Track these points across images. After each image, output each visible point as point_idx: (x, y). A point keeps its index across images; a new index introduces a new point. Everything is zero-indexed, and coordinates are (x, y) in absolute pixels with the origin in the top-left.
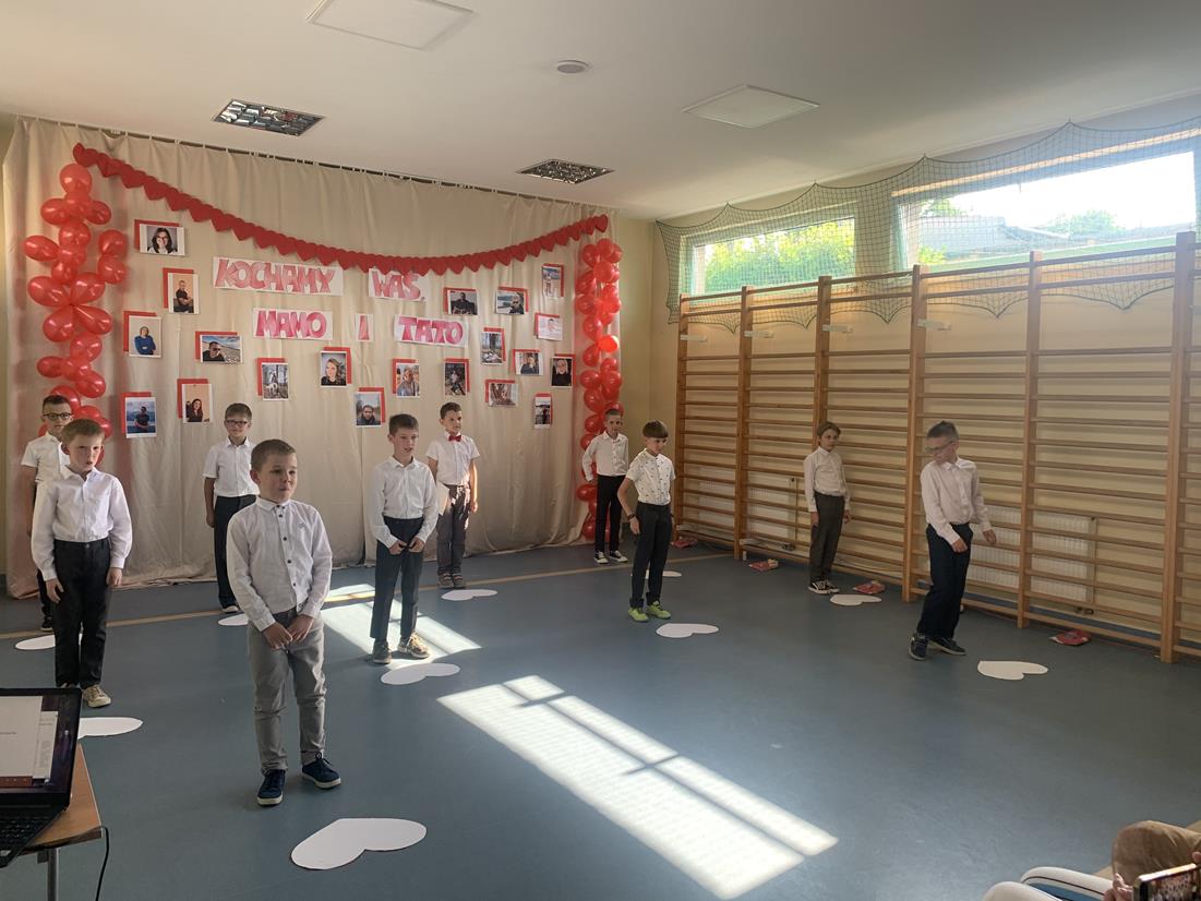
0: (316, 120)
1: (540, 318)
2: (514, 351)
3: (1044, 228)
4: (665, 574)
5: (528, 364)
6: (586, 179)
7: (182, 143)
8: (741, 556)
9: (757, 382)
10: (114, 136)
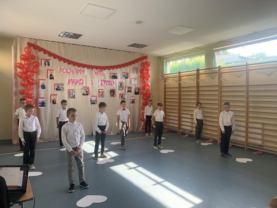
0: (81, 35)
1: (132, 79)
2: (126, 87)
3: (249, 57)
4: (162, 138)
5: (129, 90)
6: (142, 47)
7: (51, 41)
8: (179, 134)
9: (182, 93)
10: (36, 40)
